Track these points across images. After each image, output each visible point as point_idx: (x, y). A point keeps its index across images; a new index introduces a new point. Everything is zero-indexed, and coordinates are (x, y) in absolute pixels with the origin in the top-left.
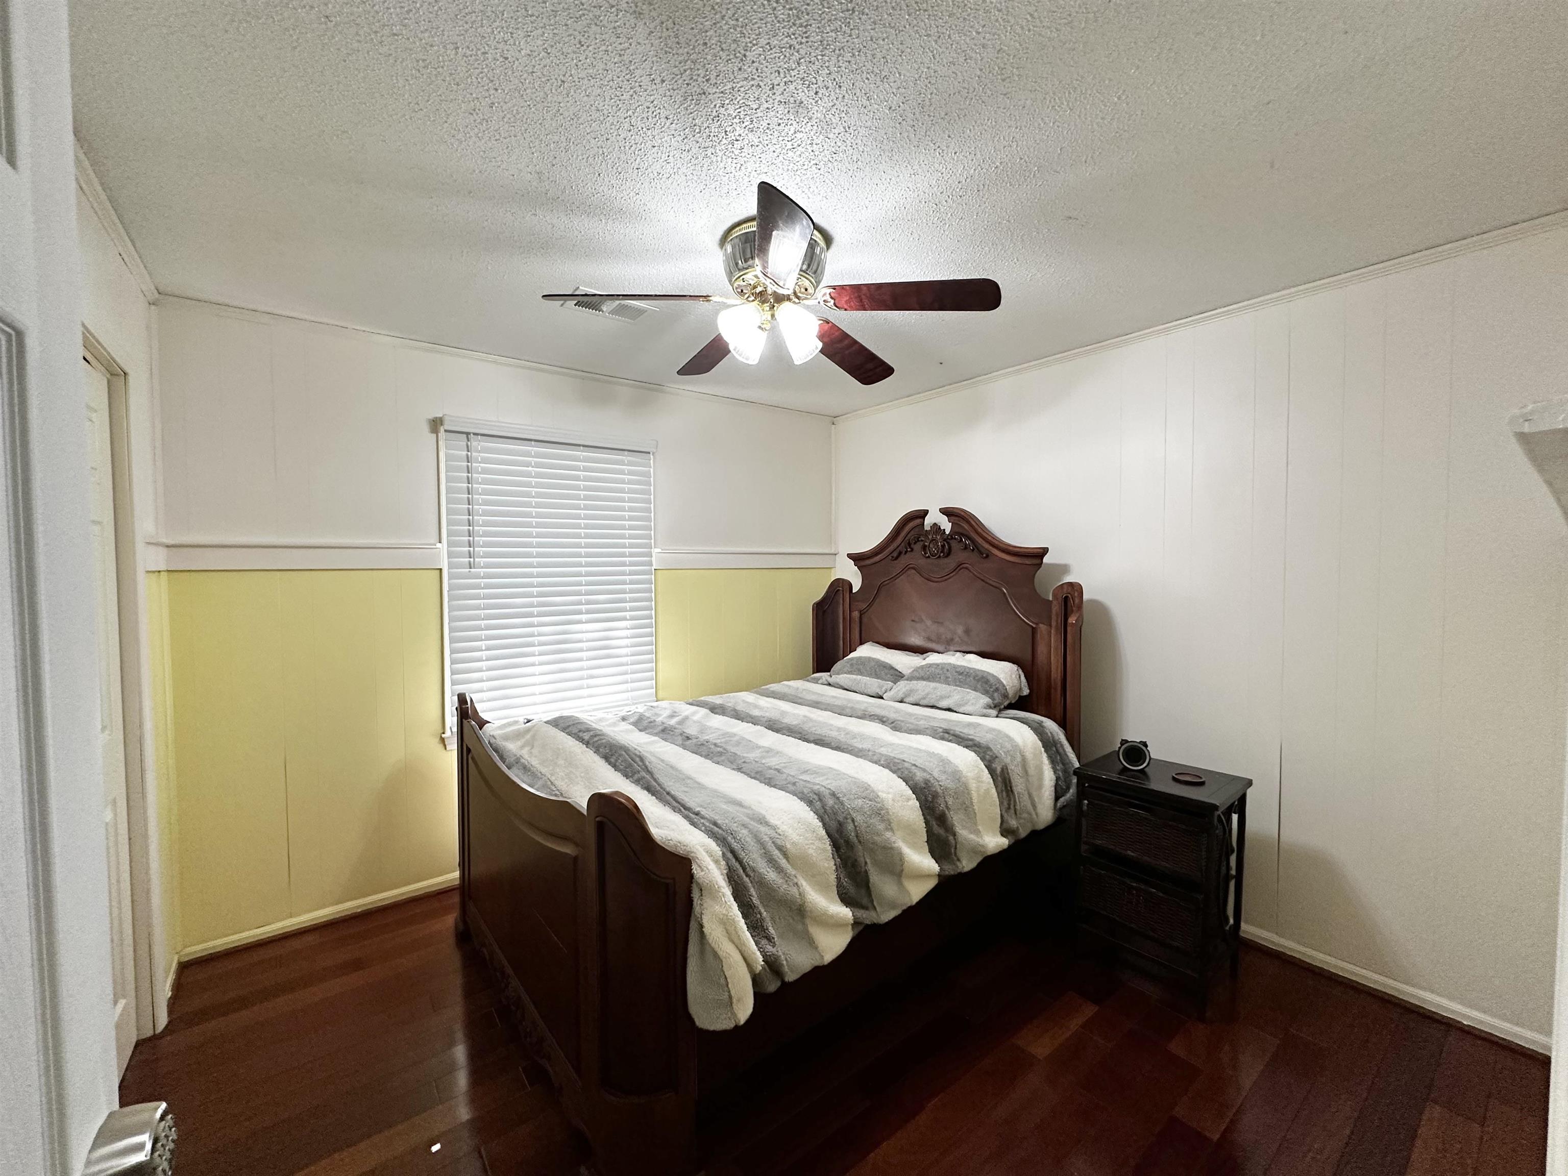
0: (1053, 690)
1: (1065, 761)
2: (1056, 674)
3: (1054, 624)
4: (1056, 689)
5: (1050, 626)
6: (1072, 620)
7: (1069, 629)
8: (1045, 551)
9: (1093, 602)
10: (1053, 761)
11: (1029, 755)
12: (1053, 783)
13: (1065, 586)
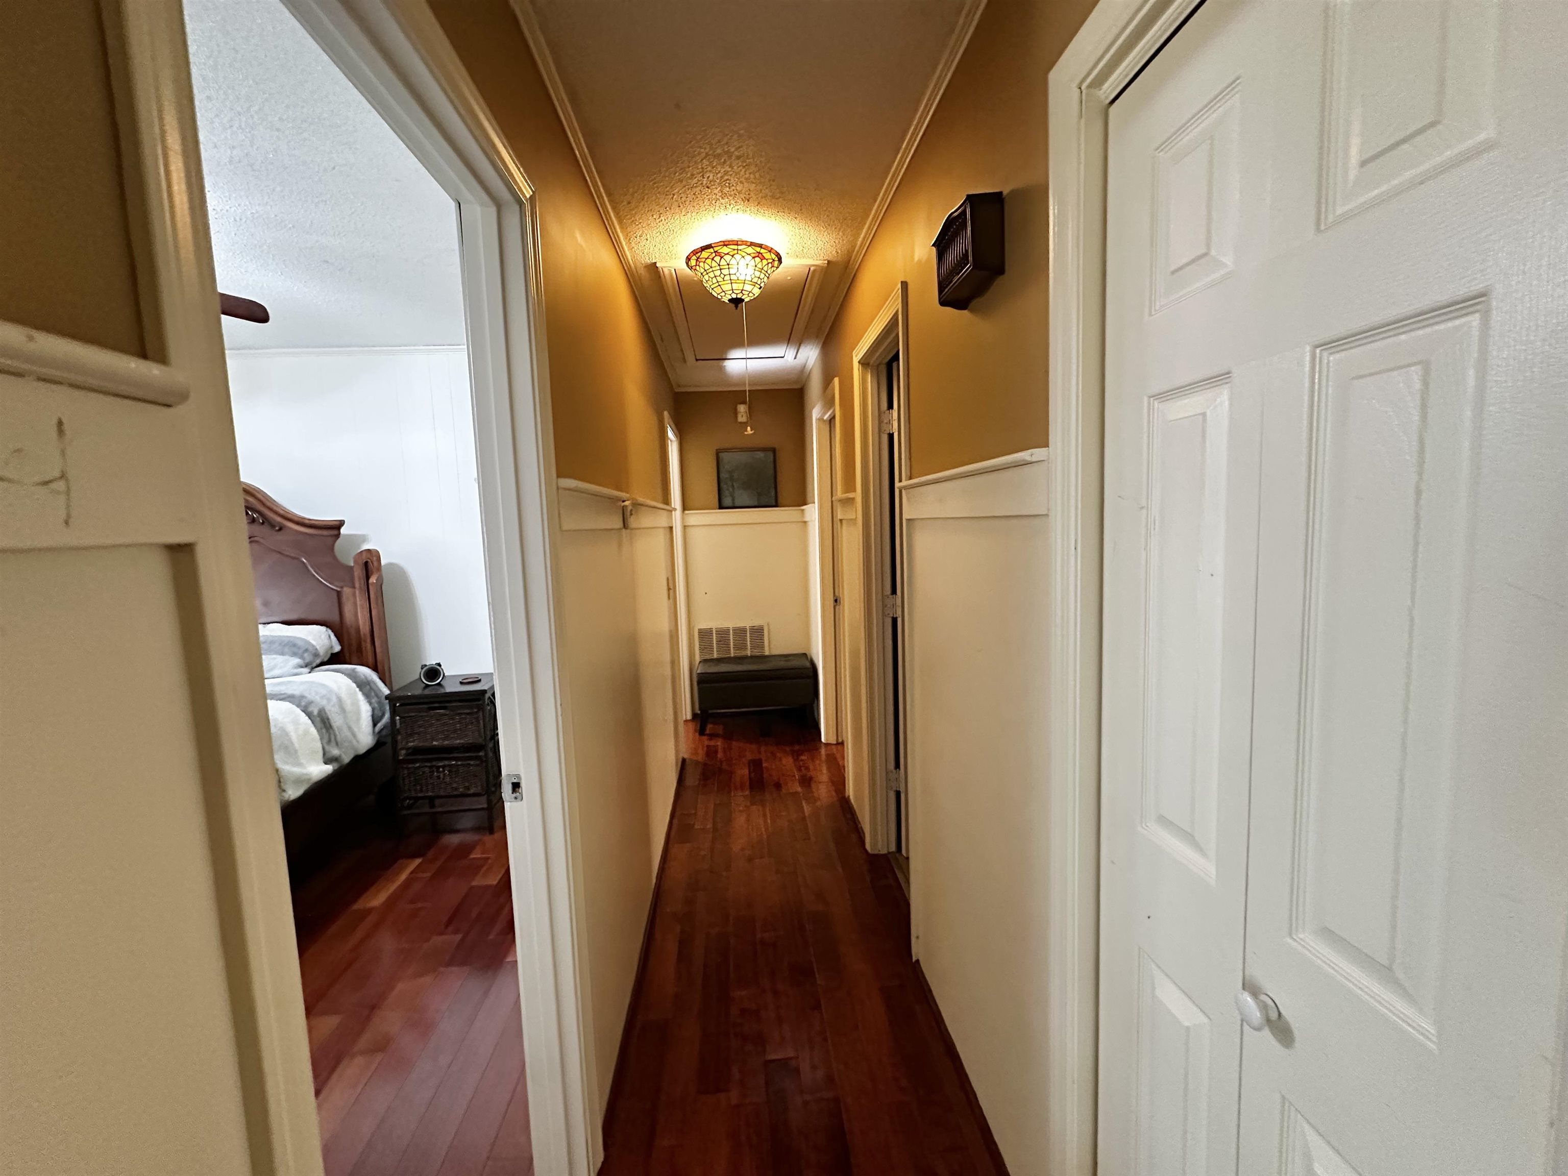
0: (363, 643)
1: (377, 693)
2: (365, 628)
3: (357, 585)
4: (365, 641)
5: (354, 587)
6: (373, 580)
7: (371, 588)
8: (341, 523)
9: (390, 565)
10: (367, 696)
11: (344, 696)
12: (370, 713)
13: (364, 554)
